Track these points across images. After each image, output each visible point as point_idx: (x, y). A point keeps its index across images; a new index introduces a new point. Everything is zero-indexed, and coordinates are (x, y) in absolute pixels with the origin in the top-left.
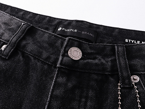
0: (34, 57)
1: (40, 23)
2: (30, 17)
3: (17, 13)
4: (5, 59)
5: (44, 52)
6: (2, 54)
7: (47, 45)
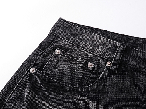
0: (136, 71)
1: (128, 42)
2: (118, 38)
3: (106, 35)
4: (115, 73)
5: (143, 67)
6: (111, 69)
7: (143, 61)
